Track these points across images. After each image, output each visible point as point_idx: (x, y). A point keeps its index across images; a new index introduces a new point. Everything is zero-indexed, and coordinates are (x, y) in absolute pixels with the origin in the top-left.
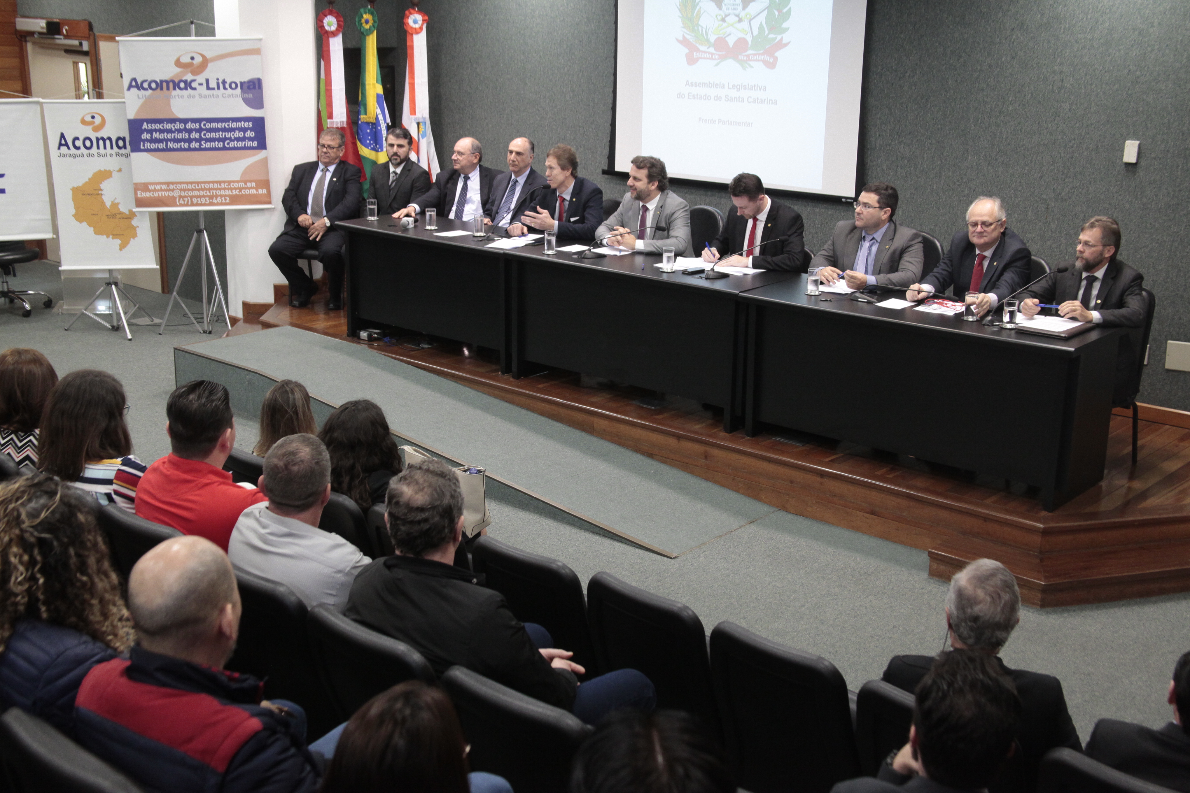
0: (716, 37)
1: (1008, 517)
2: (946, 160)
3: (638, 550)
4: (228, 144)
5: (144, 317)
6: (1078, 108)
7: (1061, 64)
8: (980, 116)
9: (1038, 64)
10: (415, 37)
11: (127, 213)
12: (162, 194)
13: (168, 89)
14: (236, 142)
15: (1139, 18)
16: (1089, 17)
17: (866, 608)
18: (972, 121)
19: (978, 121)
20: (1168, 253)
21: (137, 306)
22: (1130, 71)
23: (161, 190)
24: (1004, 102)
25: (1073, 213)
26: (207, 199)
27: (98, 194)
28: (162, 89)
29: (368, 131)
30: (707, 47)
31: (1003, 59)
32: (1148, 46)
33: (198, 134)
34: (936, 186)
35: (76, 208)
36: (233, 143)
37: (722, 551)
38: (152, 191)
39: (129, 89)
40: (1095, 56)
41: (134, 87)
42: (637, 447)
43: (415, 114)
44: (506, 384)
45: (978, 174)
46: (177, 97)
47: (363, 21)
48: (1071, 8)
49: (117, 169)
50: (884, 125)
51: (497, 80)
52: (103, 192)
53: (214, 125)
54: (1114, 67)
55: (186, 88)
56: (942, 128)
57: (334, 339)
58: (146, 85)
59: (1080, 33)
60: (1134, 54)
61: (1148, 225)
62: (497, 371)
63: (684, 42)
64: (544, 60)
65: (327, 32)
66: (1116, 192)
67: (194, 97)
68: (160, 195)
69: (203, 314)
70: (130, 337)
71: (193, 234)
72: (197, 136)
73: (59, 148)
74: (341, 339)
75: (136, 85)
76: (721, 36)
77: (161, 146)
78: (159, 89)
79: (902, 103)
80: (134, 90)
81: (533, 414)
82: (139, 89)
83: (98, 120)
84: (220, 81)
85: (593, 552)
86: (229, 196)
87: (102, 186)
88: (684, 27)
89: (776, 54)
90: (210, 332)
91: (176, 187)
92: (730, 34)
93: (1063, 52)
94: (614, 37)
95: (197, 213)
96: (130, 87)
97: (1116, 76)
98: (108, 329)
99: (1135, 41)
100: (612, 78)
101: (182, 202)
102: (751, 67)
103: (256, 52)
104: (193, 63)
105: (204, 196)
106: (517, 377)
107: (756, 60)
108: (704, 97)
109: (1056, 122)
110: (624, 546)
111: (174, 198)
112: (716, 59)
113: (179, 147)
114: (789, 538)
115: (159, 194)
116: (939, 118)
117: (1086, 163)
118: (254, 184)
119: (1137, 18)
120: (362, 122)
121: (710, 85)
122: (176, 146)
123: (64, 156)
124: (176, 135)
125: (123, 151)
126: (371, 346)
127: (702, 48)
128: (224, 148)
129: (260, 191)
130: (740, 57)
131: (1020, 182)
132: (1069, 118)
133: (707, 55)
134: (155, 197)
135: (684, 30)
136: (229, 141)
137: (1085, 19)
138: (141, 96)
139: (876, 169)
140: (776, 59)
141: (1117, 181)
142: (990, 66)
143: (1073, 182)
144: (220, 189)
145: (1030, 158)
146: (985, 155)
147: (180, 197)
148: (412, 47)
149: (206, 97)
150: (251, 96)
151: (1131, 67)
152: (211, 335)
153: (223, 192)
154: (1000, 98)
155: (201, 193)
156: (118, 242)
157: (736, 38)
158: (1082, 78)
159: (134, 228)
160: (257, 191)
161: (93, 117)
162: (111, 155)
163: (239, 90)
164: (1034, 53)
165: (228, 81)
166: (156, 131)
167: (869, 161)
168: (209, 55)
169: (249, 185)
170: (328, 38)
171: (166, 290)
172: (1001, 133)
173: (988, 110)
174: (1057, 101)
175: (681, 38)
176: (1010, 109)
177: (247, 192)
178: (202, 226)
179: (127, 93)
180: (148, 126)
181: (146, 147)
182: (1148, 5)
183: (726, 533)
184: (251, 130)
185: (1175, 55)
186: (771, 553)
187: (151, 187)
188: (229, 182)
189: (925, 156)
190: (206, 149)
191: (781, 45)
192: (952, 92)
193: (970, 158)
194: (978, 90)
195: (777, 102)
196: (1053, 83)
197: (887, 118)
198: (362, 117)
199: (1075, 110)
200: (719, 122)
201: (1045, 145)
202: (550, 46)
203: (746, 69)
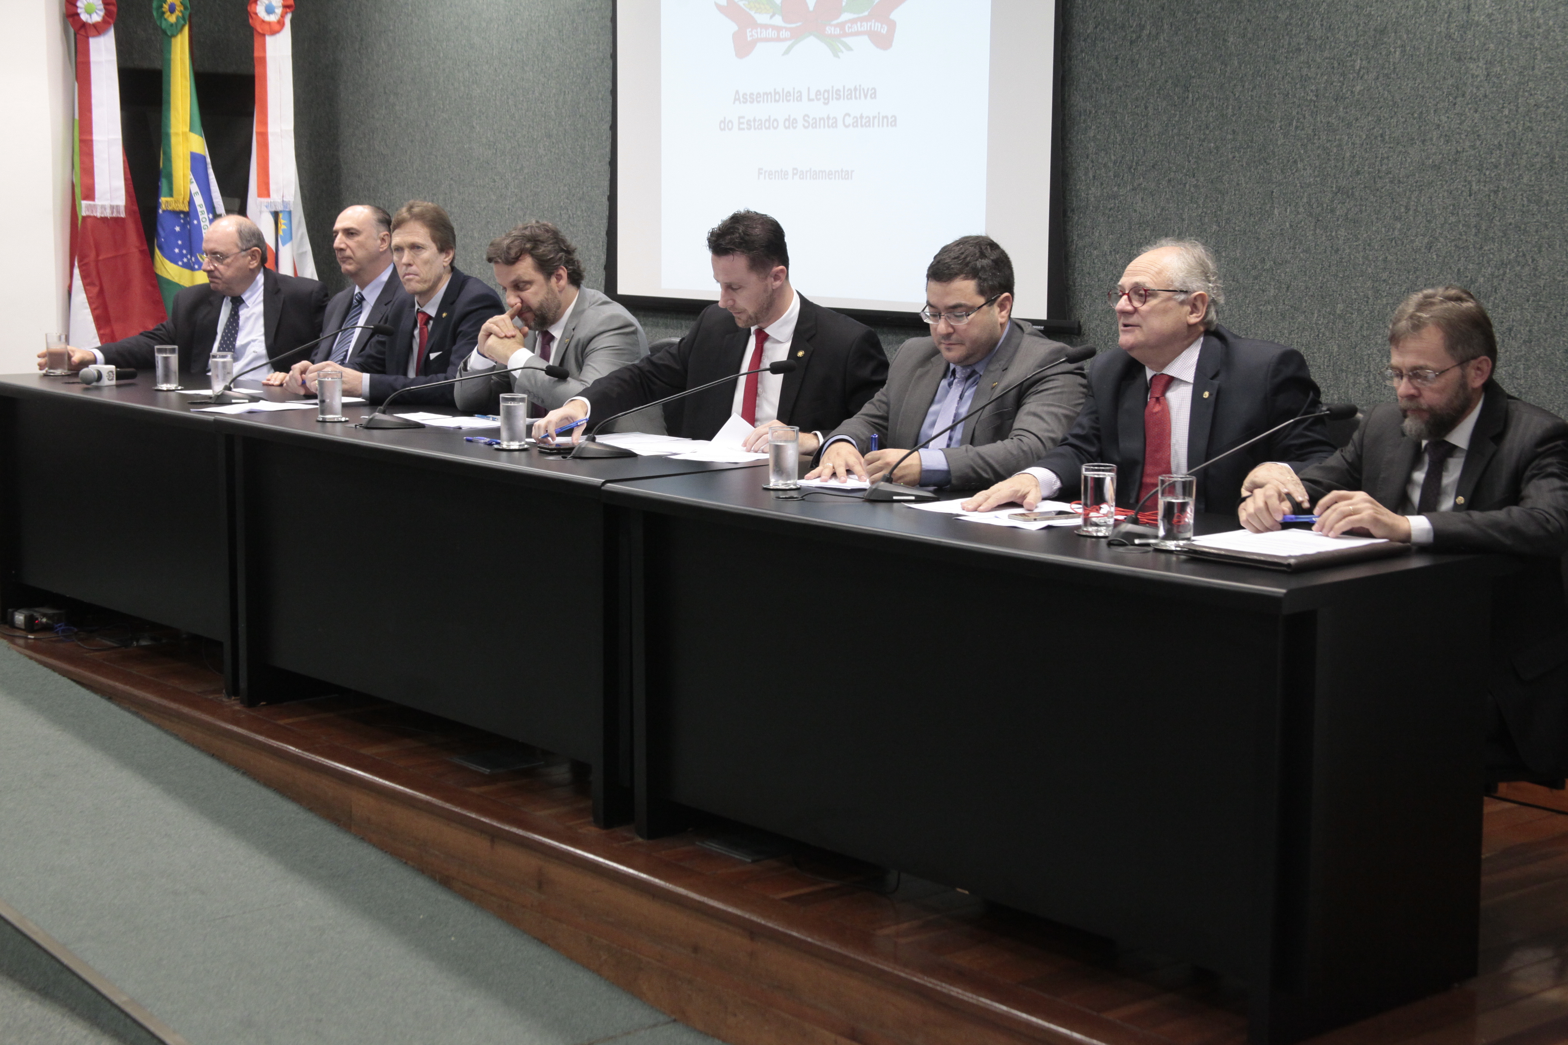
2: (1228, 221)
6: (1505, 71)
8: (1294, 113)
10: (269, 40)
18: (1278, 125)
19: (1290, 124)
24: (1343, 74)
25: (1506, 325)
29: (177, 229)
30: (769, 16)
43: (268, 195)
47: (166, 7)
50: (1103, 154)
51: (427, 125)
56: (1217, 148)
64: (501, 77)
65: (85, 26)
79: (1137, 99)
89: (893, 16)
102: (850, 49)
107: (857, 34)
108: (767, 125)
109: (1458, 109)
112: (785, 39)
116: (1212, 126)
117: (1529, 201)
120: (164, 211)
121: (777, 97)
127: (762, 18)
130: (829, 30)
131: (1385, 260)
132: (1486, 96)
133: (771, 33)
139: (1091, 255)
140: (892, 25)
143: (1500, 250)
145: (1405, 201)
146: (1310, 203)
148: (263, 60)
154: (1336, 65)
167: (1075, 238)
170: (88, 38)
172: (1340, 146)
173: (1311, 96)
174: (1459, 60)
175: (724, 3)
189: (1185, 216)
192: (1236, 63)
193: (1276, 211)
194: (1288, 52)
195: (895, 121)
196: (1449, 16)
197: (1109, 137)
198: (163, 200)
199: (1498, 76)
200: (794, 174)
201: (1436, 167)
202: (510, 47)
203: (840, 54)
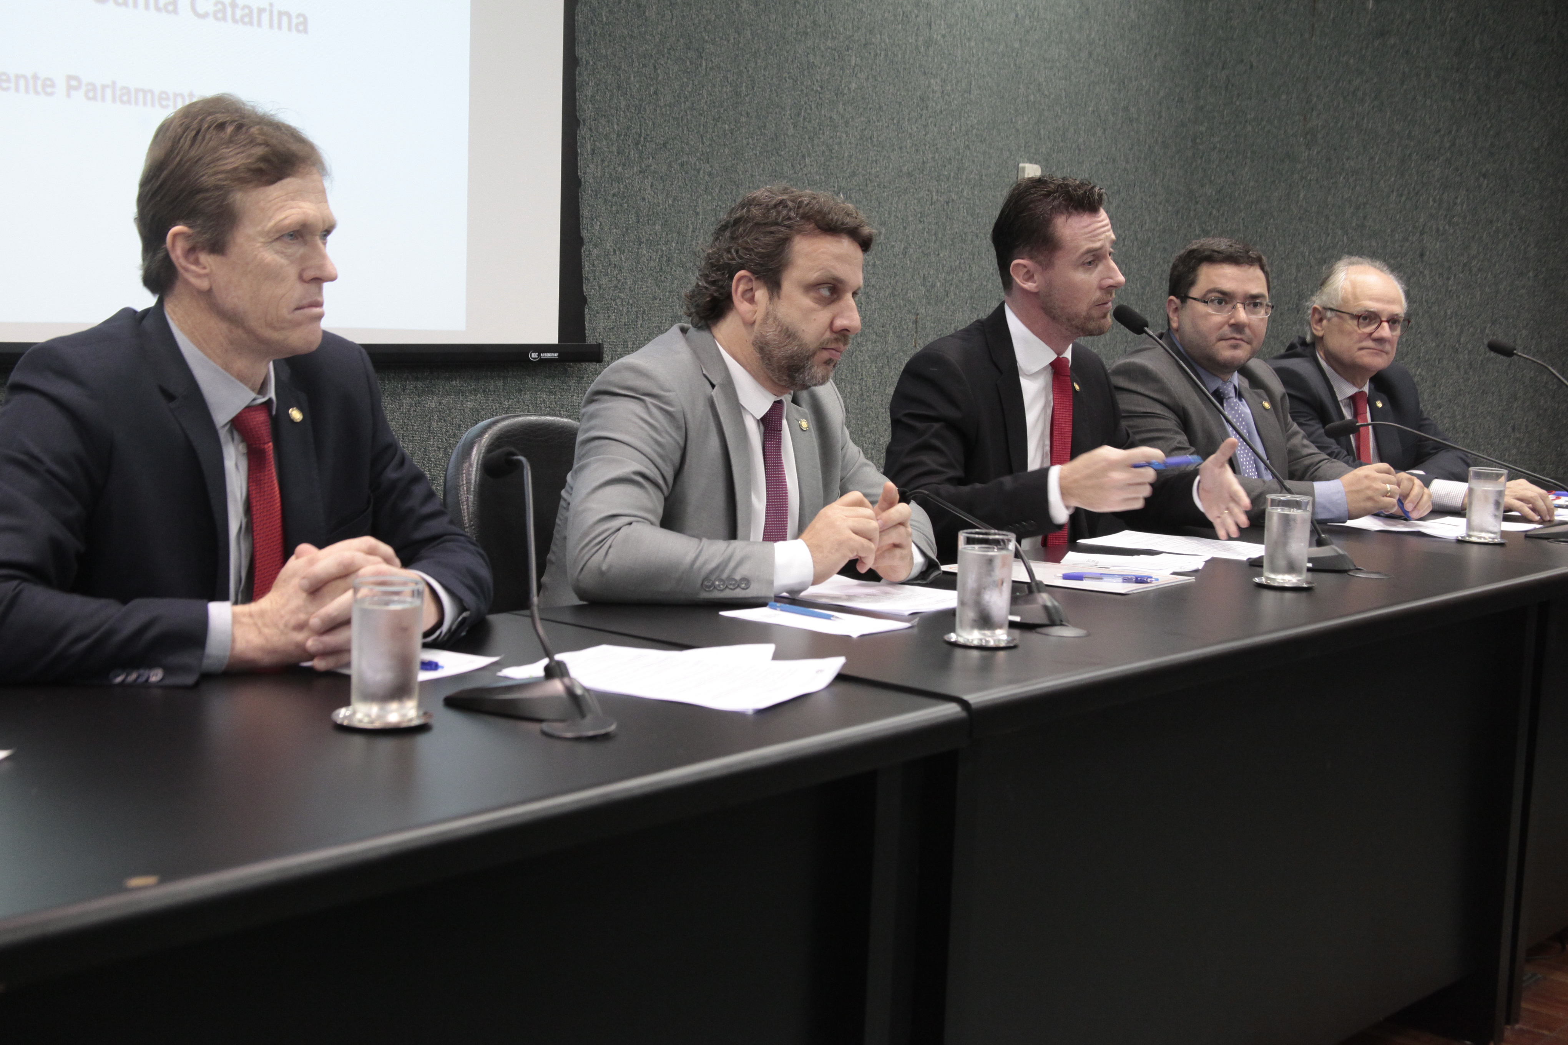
8: (802, 102)
50: (603, 121)
195: (305, 23)
197: (611, 99)
200: (70, 88)
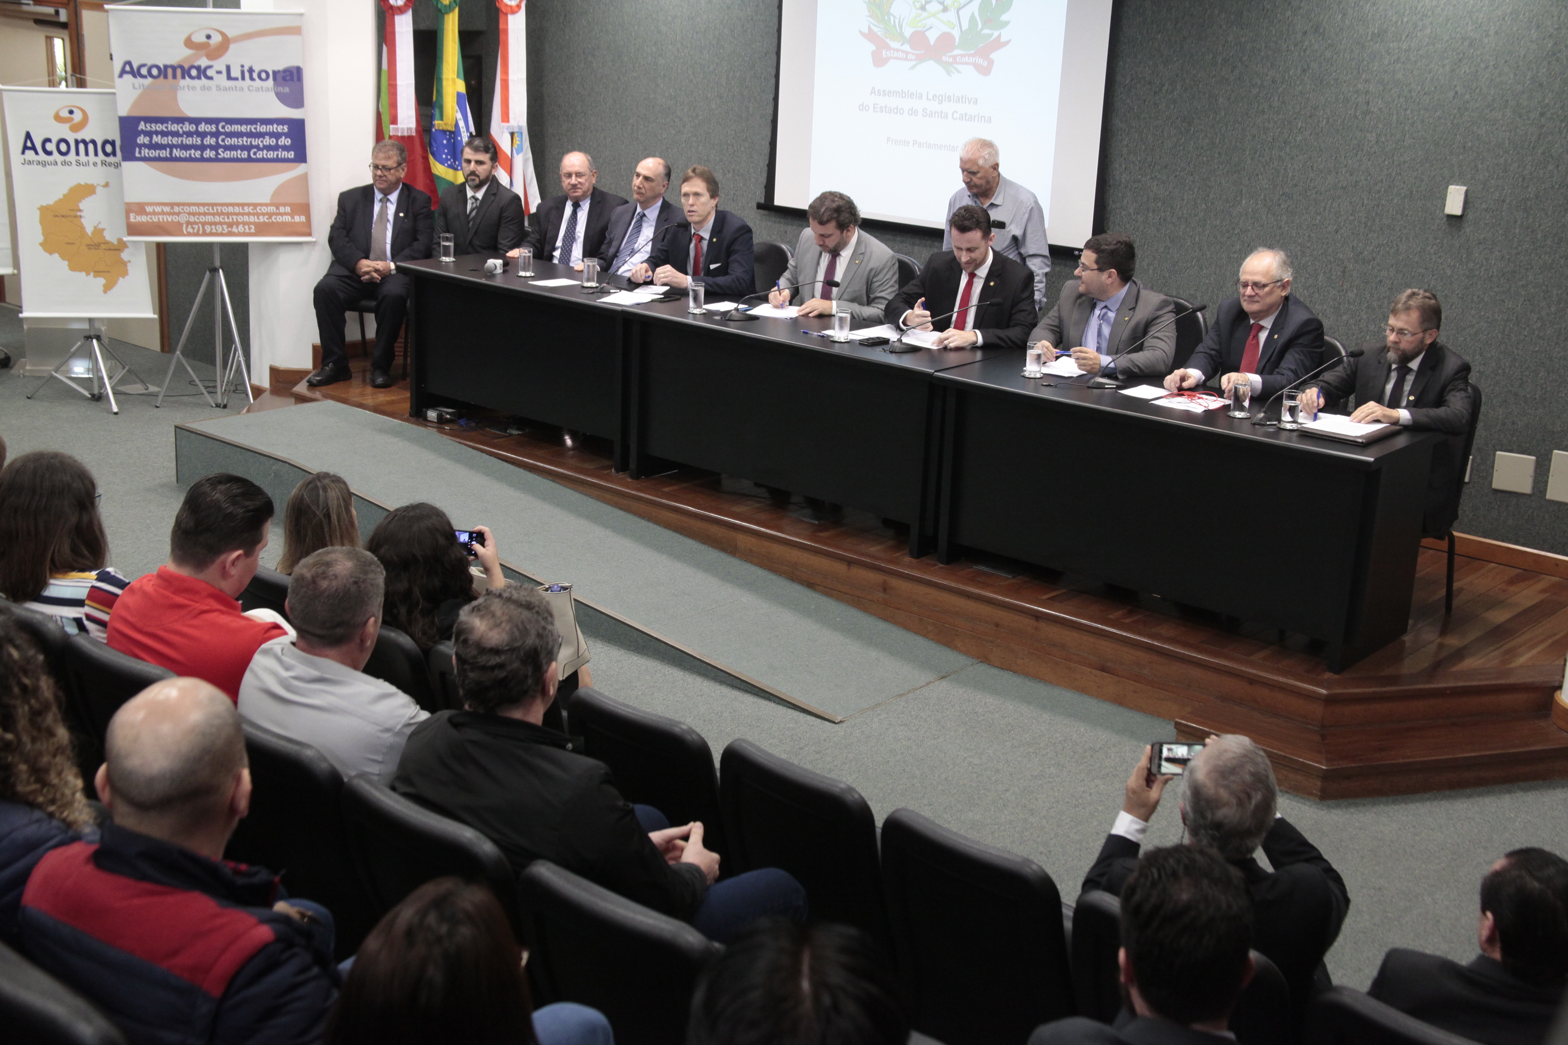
0: (913, 30)
1: (1281, 679)
2: (1213, 203)
3: (790, 711)
4: (255, 154)
5: (135, 383)
6: (1387, 141)
7: (1366, 81)
8: (1259, 147)
9: (1336, 80)
10: (511, 18)
11: (115, 242)
12: (163, 219)
13: (174, 77)
14: (265, 152)
15: (1470, 24)
16: (1405, 20)
17: (1091, 795)
18: (1248, 153)
19: (1256, 153)
20: (1500, 336)
21: (127, 368)
22: (1456, 93)
23: (163, 213)
24: (1290, 129)
25: (1378, 279)
26: (225, 227)
27: (76, 216)
28: (166, 77)
29: (445, 142)
30: (900, 44)
31: (1291, 73)
32: (1482, 60)
33: (215, 139)
34: (1199, 238)
35: (45, 233)
36: (261, 152)
37: (902, 715)
38: (150, 213)
39: (121, 76)
40: (1412, 72)
41: (127, 73)
42: (793, 574)
43: (508, 121)
44: (621, 486)
45: (1254, 223)
46: (186, 89)
48: (1381, 8)
49: (103, 183)
50: (1132, 155)
51: (619, 78)
52: (82, 214)
53: (236, 128)
54: (1436, 87)
55: (199, 77)
56: (1208, 161)
57: (391, 419)
58: (144, 71)
59: (1393, 42)
60: (1463, 71)
61: (1475, 298)
62: (610, 467)
63: (870, 36)
64: (683, 54)
65: (391, 7)
66: (1435, 254)
67: (209, 89)
68: (161, 220)
69: (216, 381)
70: (115, 409)
71: (205, 274)
72: (213, 141)
73: (23, 153)
74: (401, 420)
75: (131, 70)
76: (920, 29)
77: (164, 153)
78: (162, 77)
79: (1157, 126)
80: (128, 78)
81: (656, 526)
82: (135, 76)
83: (78, 116)
84: (246, 69)
85: (730, 713)
86: (254, 223)
87: (82, 206)
88: (870, 16)
89: (992, 56)
90: (225, 406)
91: (183, 209)
92: (931, 28)
93: (1371, 66)
94: (776, 27)
95: (211, 245)
96: (123, 72)
97: (1439, 100)
98: (88, 399)
99: (1464, 53)
100: (773, 81)
101: (190, 230)
102: (959, 72)
103: (296, 31)
104: (209, 44)
105: (220, 223)
106: (636, 476)
107: (966, 63)
108: (895, 111)
109: (1358, 157)
110: (772, 705)
111: (180, 224)
112: (911, 60)
113: (188, 156)
114: (991, 700)
115: (159, 218)
116: (1205, 148)
117: (1397, 213)
118: (288, 209)
119: (1467, 24)
120: (436, 130)
121: (904, 95)
122: (184, 154)
123: (30, 163)
124: (184, 139)
125: (111, 159)
126: (441, 431)
127: (894, 45)
128: (249, 160)
129: (297, 219)
130: (944, 58)
131: (1309, 236)
132: (1375, 153)
133: (900, 55)
134: (153, 222)
135: (870, 19)
136: (255, 150)
137: (1399, 23)
138: (137, 86)
139: (1121, 213)
140: (991, 62)
141: (1436, 239)
142: (1274, 81)
143: (1378, 238)
144: (243, 214)
145: (1323, 205)
146: (1265, 199)
147: (188, 223)
148: (506, 31)
149: (226, 89)
150: (287, 90)
151: (1458, 88)
152: (226, 410)
153: (246, 219)
154: (1286, 123)
155: (217, 219)
156: (101, 281)
157: (939, 33)
158: (1394, 101)
159: (124, 264)
160: (293, 218)
161: (71, 112)
162: (95, 164)
163: (271, 82)
164: (1332, 65)
165: (257, 69)
166: (157, 133)
167: (1111, 203)
168: (230, 34)
169: (282, 209)
170: (393, 15)
171: (166, 348)
172: (1285, 169)
173: (1270, 139)
174: (1361, 131)
175: (866, 31)
176: (1299, 138)
177: (280, 219)
178: (217, 263)
179: (118, 81)
180: (146, 127)
181: (143, 155)
182: (1482, 7)
183: (909, 692)
184: (287, 135)
185: (1515, 75)
186: (967, 719)
187: (149, 209)
188: (255, 205)
189: (1185, 197)
190: (224, 160)
191: (998, 44)
192: (1223, 114)
193: (1244, 202)
194: (1257, 112)
195: (990, 120)
196: (1356, 106)
197: (1137, 146)
198: (436, 122)
199: (1384, 143)
200: (914, 144)
201: (1343, 188)
202: (691, 36)
203: (952, 74)
